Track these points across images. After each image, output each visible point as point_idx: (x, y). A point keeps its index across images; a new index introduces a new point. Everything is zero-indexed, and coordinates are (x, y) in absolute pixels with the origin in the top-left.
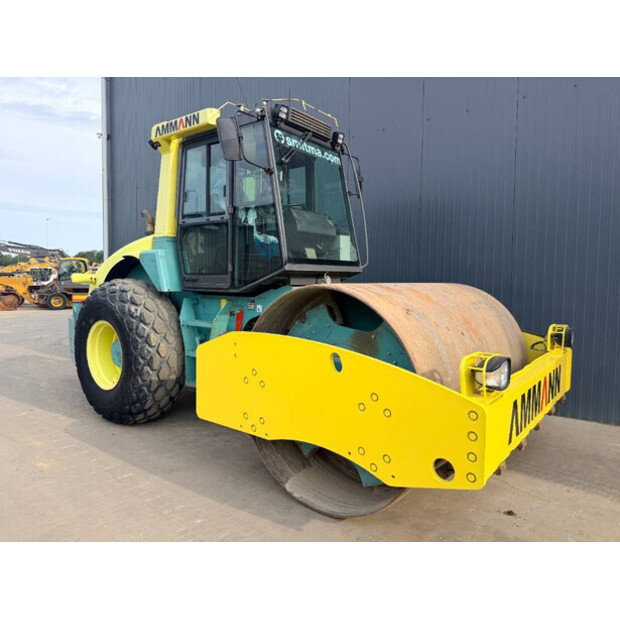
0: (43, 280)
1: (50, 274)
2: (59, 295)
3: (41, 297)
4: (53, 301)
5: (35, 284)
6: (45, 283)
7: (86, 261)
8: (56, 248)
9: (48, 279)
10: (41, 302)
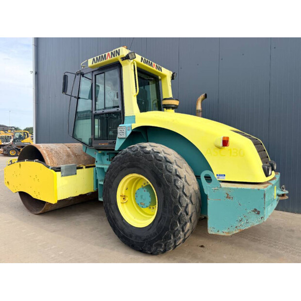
0: (7, 142)
1: (11, 138)
2: (13, 149)
3: (5, 150)
4: (10, 152)
5: (3, 144)
6: (8, 143)
7: (28, 132)
8: (13, 126)
9: (9, 141)
10: (5, 153)
